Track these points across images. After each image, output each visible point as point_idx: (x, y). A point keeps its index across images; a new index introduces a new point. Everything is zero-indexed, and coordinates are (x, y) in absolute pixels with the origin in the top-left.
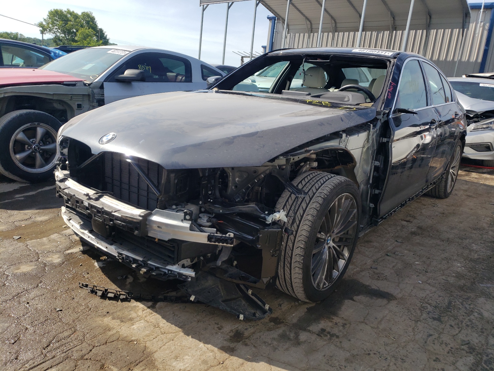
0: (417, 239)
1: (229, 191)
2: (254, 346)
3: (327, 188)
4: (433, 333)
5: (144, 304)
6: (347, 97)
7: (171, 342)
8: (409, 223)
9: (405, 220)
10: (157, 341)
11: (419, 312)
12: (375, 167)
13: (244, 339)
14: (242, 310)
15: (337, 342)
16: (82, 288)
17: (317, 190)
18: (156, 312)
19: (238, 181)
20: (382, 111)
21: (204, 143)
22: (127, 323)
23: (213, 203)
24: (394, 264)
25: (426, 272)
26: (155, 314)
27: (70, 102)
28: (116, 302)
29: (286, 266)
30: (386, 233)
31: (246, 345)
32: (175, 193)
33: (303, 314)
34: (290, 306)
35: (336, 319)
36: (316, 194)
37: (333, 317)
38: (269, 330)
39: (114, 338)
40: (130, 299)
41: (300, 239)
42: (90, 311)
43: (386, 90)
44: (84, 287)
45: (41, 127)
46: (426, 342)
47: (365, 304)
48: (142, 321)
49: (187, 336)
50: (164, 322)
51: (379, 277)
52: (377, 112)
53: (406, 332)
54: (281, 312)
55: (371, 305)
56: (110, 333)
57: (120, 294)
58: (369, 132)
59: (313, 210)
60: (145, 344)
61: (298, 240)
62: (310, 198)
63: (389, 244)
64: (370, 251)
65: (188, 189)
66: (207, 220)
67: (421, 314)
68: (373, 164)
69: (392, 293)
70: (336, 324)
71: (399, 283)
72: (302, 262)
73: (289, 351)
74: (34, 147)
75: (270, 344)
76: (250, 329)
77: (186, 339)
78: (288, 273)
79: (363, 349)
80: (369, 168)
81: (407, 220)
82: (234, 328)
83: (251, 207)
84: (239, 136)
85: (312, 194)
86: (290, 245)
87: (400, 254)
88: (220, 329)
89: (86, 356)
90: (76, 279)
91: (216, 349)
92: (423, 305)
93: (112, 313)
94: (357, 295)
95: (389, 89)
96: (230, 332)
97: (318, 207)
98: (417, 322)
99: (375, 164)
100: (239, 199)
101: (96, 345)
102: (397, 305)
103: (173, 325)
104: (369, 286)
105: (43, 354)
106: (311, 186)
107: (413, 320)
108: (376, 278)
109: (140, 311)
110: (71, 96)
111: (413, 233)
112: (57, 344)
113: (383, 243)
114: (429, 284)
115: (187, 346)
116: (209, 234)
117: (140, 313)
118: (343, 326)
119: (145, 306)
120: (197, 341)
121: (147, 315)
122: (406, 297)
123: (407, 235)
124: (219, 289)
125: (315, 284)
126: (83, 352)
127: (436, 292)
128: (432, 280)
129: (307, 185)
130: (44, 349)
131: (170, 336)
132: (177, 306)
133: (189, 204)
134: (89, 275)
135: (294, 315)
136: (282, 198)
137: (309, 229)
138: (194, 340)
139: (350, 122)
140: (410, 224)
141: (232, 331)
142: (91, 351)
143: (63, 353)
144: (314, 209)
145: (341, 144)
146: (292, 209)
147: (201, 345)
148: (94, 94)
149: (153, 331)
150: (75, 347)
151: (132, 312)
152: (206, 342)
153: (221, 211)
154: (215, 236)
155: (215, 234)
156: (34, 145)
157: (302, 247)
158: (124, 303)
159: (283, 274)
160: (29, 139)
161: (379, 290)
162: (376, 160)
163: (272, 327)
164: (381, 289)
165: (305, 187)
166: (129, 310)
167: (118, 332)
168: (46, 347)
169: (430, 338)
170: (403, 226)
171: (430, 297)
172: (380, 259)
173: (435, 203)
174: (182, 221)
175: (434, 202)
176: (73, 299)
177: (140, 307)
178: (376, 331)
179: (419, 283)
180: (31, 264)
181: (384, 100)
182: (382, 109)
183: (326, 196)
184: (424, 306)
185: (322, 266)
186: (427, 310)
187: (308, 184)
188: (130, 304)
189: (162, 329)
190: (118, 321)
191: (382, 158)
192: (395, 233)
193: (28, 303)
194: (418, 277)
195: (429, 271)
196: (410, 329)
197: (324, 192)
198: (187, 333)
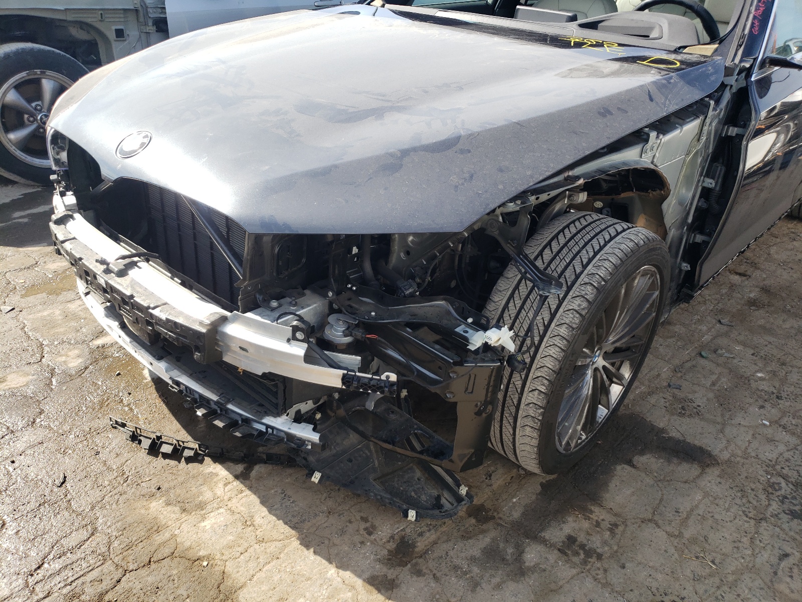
0: (760, 317)
1: (393, 260)
2: (434, 575)
3: (607, 264)
4: (791, 550)
5: (228, 469)
6: (658, 27)
7: (275, 561)
8: (744, 278)
9: (736, 271)
10: (247, 559)
11: (763, 497)
12: (704, 188)
13: (416, 558)
14: (414, 491)
15: (599, 569)
16: (115, 428)
17: (585, 267)
18: (250, 488)
19: (412, 242)
20: (737, 66)
21: (336, 166)
22: (193, 513)
23: (358, 293)
24: (714, 377)
25: (778, 397)
26: (248, 492)
27: (101, 27)
28: (176, 462)
29: (504, 419)
30: (699, 303)
31: (419, 573)
32: (275, 274)
33: (534, 497)
34: (509, 478)
35: (598, 513)
36: (582, 276)
37: (593, 508)
38: (466, 536)
39: (167, 551)
40: (204, 455)
41: (539, 374)
42: (125, 484)
43: (749, 13)
44: (119, 427)
45: (50, 78)
46: (775, 573)
47: (656, 474)
48: (221, 510)
49: (305, 550)
50: (263, 514)
51: (684, 408)
52: (726, 67)
53: (737, 548)
54: (489, 493)
55: (669, 479)
56: (158, 537)
57: (185, 448)
58: (703, 118)
59: (572, 314)
60: (223, 568)
61: (534, 377)
62: (567, 286)
63: (705, 328)
64: (667, 346)
65: (304, 260)
66: (343, 332)
67: (767, 503)
68: (700, 184)
69: (709, 449)
70: (598, 524)
71: (724, 425)
72: (540, 418)
73: (502, 592)
74: (41, 118)
75: (466, 573)
76: (428, 534)
77: (303, 558)
78: (508, 433)
79: (650, 588)
80: (690, 195)
81: (739, 271)
82: (397, 531)
83: (438, 306)
84: (415, 150)
85: (573, 277)
86: (516, 383)
87: (726, 355)
88: (370, 534)
89: (109, 593)
90: (107, 406)
91: (359, 583)
92: (772, 481)
93: (167, 491)
94: (642, 453)
95: (756, 10)
96: (389, 542)
97: (583, 309)
98: (759, 521)
99: (705, 185)
100: (410, 290)
101: (131, 569)
102: (719, 480)
103: (281, 521)
104: (663, 430)
105: (28, 587)
106: (571, 255)
107: (750, 518)
108: (679, 411)
109: (221, 485)
110: (101, 14)
111: (752, 303)
112: (57, 565)
113: (693, 326)
114: (784, 428)
115: (303, 575)
116: (345, 372)
117: (219, 491)
118: (611, 530)
119: (231, 473)
120: (324, 561)
121: (233, 496)
122: (738, 459)
123: (739, 307)
124: (370, 451)
125: (561, 445)
126: (104, 583)
127: (798, 447)
128: (790, 418)
129: (562, 252)
130: (32, 575)
131: (272, 547)
132: (290, 475)
133: (307, 292)
134: (131, 398)
135: (515, 500)
136: (506, 280)
137: (560, 355)
138: (318, 558)
139: (667, 102)
140: (746, 283)
141: (392, 537)
142: (118, 582)
143: (66, 586)
144: (575, 312)
145: (643, 155)
146: (525, 307)
147: (330, 573)
148: (147, 7)
149: (242, 535)
150: (91, 570)
151: (204, 488)
152: (342, 566)
153: (373, 314)
154: (358, 376)
155: (358, 374)
156: (39, 114)
157: (543, 390)
158: (190, 465)
159: (499, 434)
160: (29, 101)
161: (684, 441)
162: (709, 174)
163: (471, 529)
164: (689, 440)
165: (558, 257)
166: (198, 483)
167: (174, 536)
168: (36, 570)
169: (783, 564)
170: (732, 287)
171: (787, 460)
172: (689, 364)
173: (796, 230)
174: (288, 340)
175: (793, 230)
176: (98, 453)
177: (221, 476)
178: (676, 544)
179: (764, 425)
180: (27, 369)
181: (743, 36)
182: (737, 61)
183: (603, 283)
184: (773, 483)
185: (578, 411)
186: (779, 493)
187: (565, 251)
188: (202, 469)
189: (259, 530)
190: (177, 509)
191: (720, 169)
192: (716, 302)
193: (13, 462)
194: (761, 410)
195: (784, 395)
196: (746, 540)
197: (599, 273)
198: (306, 543)
